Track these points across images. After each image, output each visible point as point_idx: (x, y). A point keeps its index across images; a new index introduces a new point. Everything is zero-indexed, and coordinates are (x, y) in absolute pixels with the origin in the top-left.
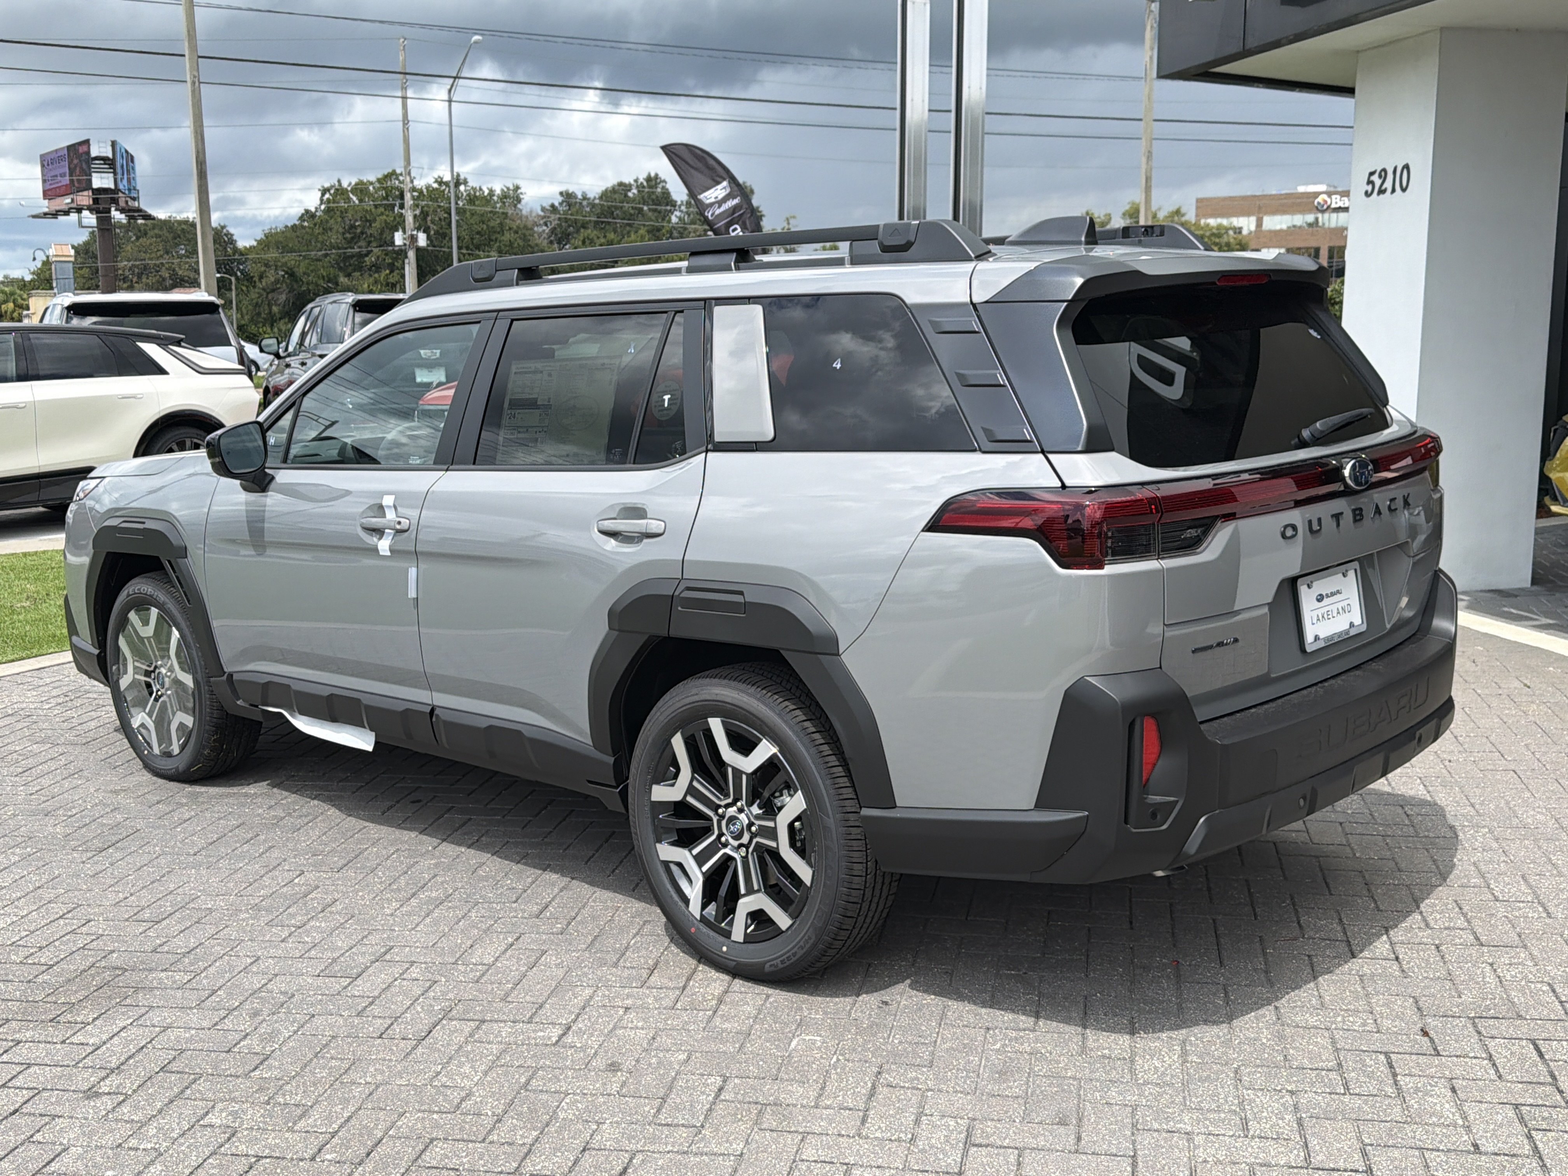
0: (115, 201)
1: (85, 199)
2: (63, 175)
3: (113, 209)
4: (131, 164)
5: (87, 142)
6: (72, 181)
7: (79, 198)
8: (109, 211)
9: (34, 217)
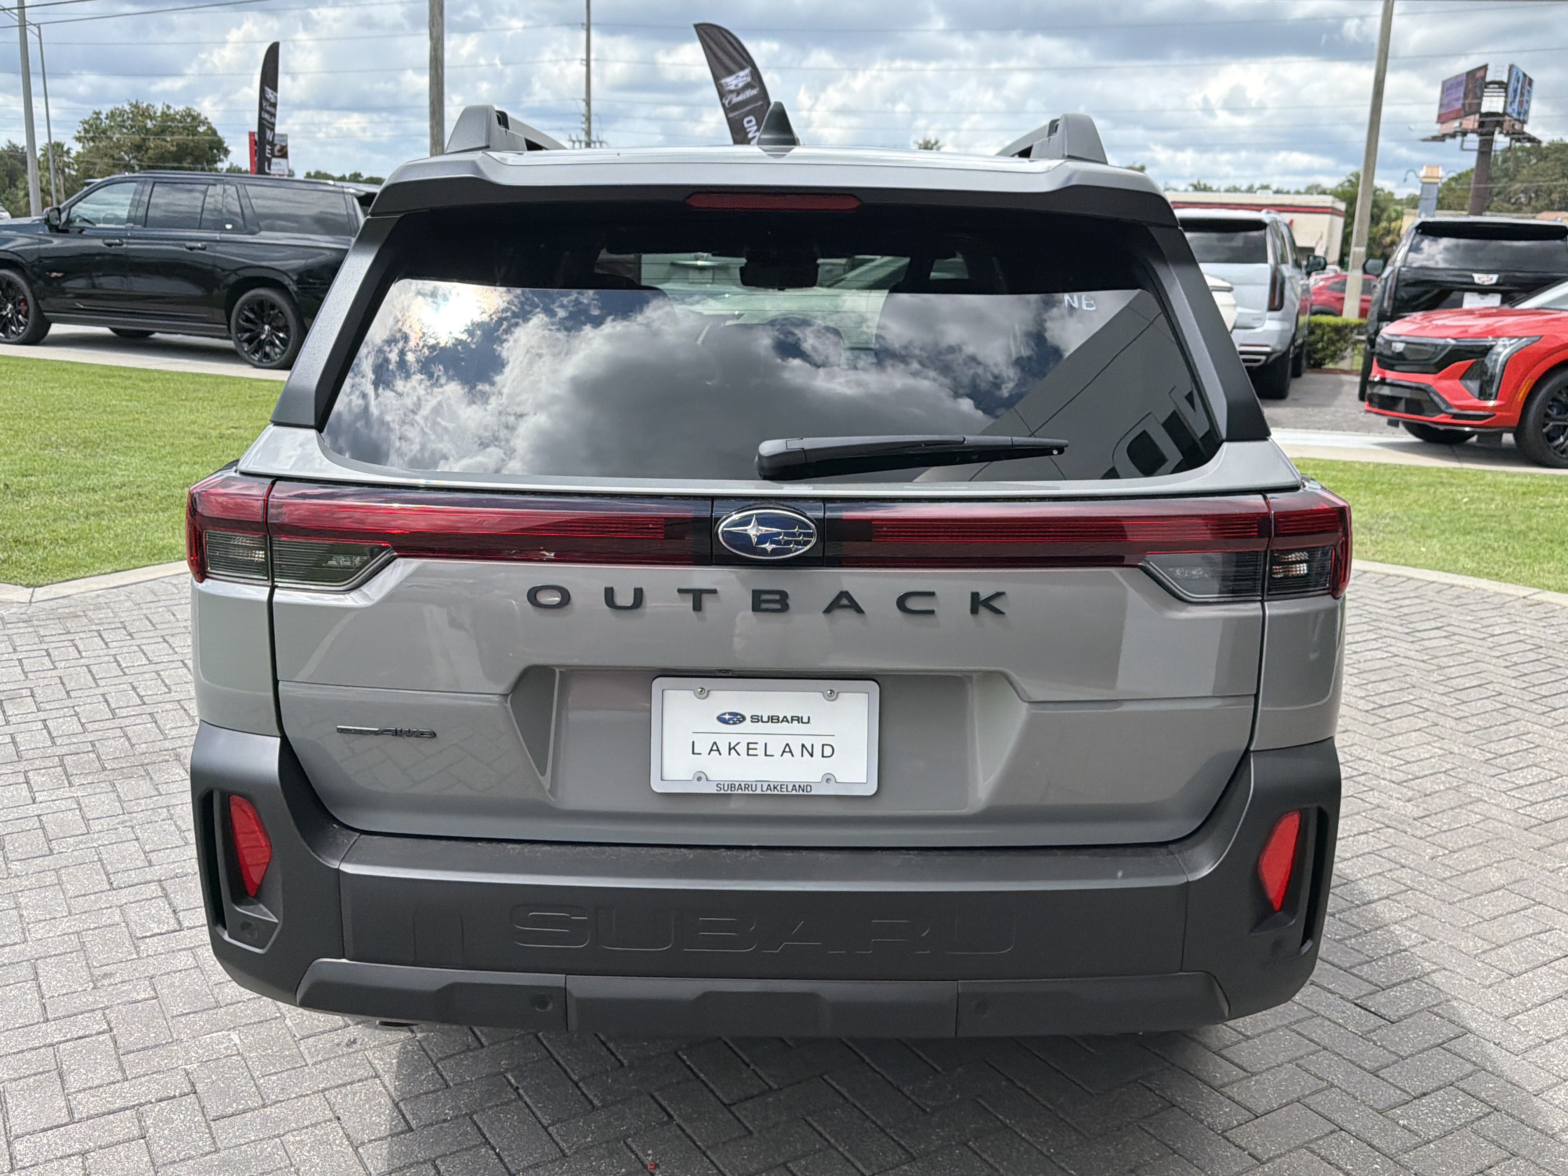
0: (1500, 124)
1: (1471, 122)
2: (1457, 99)
3: (1496, 132)
4: (1528, 88)
5: (1485, 68)
6: (1464, 105)
7: (1464, 122)
8: (1493, 134)
9: (1425, 140)
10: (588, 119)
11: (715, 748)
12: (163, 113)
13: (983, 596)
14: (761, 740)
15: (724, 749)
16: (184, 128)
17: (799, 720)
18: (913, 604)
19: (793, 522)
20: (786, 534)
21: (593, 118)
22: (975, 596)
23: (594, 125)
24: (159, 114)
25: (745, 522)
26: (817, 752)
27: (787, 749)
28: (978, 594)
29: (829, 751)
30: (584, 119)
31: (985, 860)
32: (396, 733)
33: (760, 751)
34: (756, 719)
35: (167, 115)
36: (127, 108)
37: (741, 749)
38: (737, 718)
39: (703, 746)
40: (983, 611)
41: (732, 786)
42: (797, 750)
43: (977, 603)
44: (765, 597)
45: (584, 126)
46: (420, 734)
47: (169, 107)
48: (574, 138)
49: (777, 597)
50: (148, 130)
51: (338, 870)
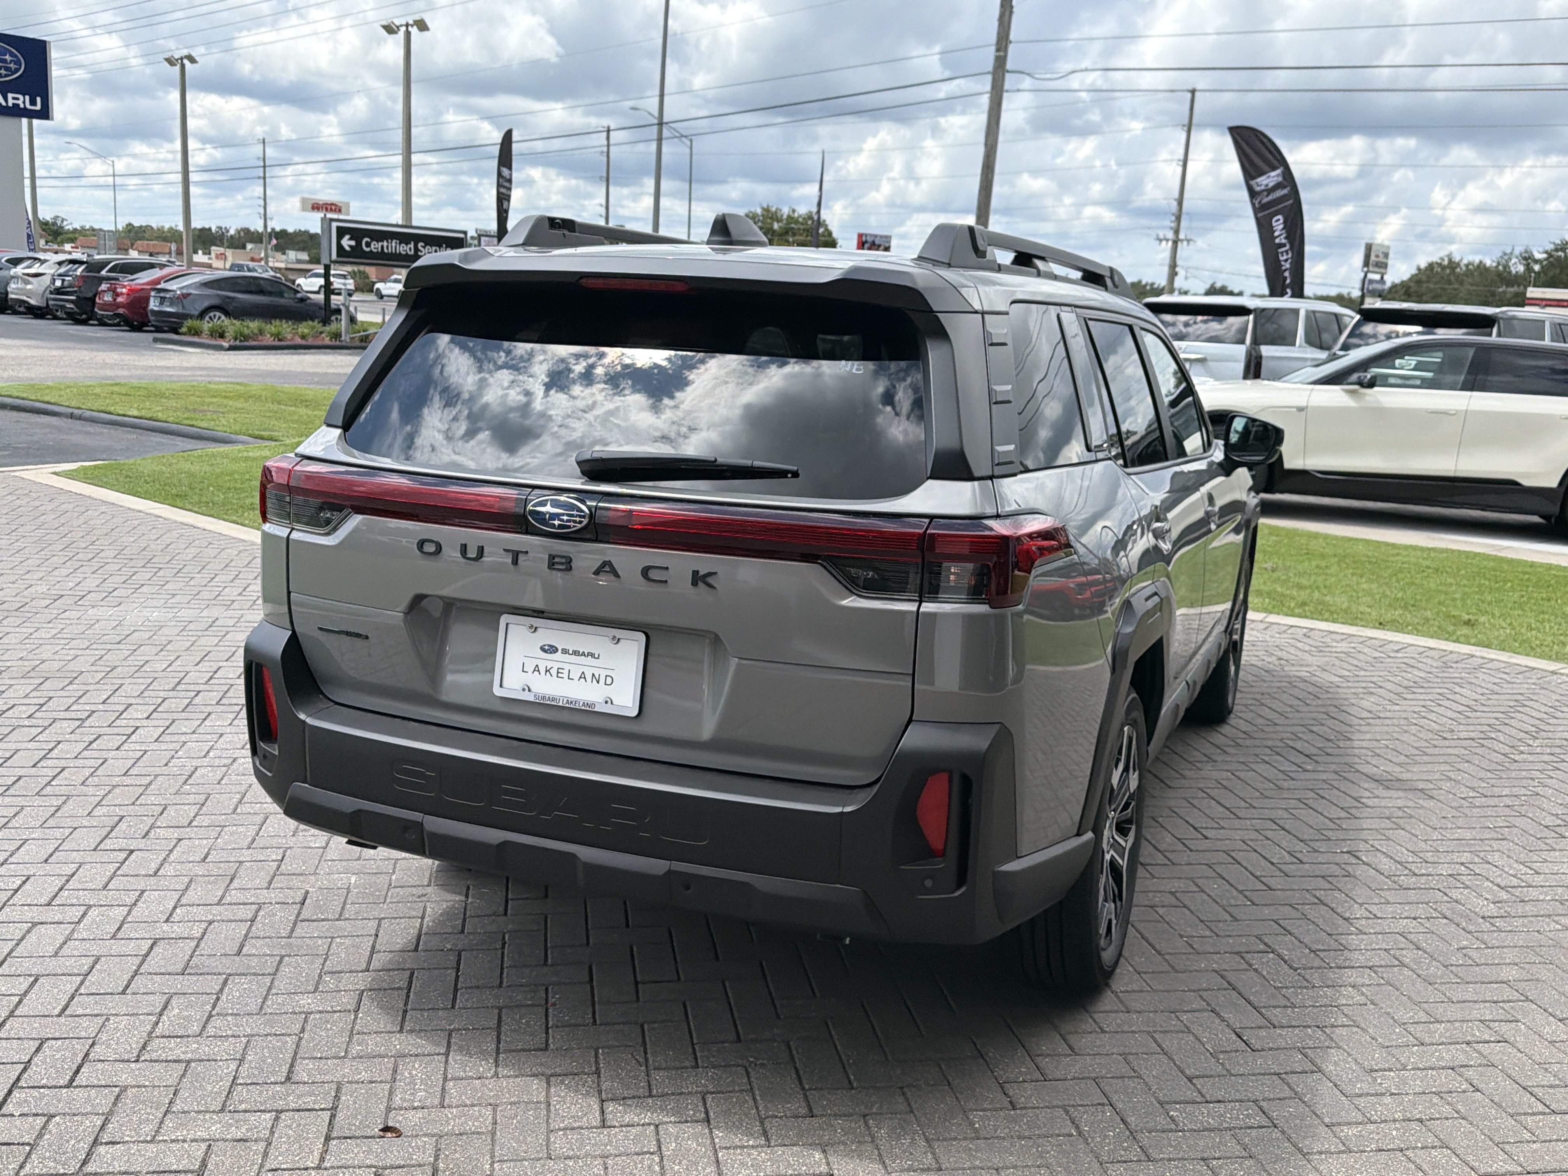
10: (1178, 219)
11: (537, 669)
12: (789, 216)
13: (701, 573)
14: (567, 667)
15: (543, 671)
16: (804, 230)
17: (592, 655)
18: (653, 574)
19: (573, 507)
20: (568, 515)
21: (1183, 217)
22: (695, 573)
23: (1183, 224)
24: (785, 217)
25: (543, 504)
26: (602, 681)
27: (583, 676)
28: (698, 572)
29: (610, 681)
30: (1173, 218)
31: (709, 776)
32: (348, 633)
33: (565, 675)
34: (565, 652)
35: (792, 218)
36: (759, 211)
37: (554, 672)
38: (552, 649)
39: (530, 668)
40: (700, 584)
41: (544, 698)
42: (589, 677)
43: (697, 579)
44: (557, 560)
45: (1173, 225)
46: (358, 635)
47: (794, 211)
48: (1161, 236)
49: (563, 560)
50: (774, 231)
51: (304, 722)
